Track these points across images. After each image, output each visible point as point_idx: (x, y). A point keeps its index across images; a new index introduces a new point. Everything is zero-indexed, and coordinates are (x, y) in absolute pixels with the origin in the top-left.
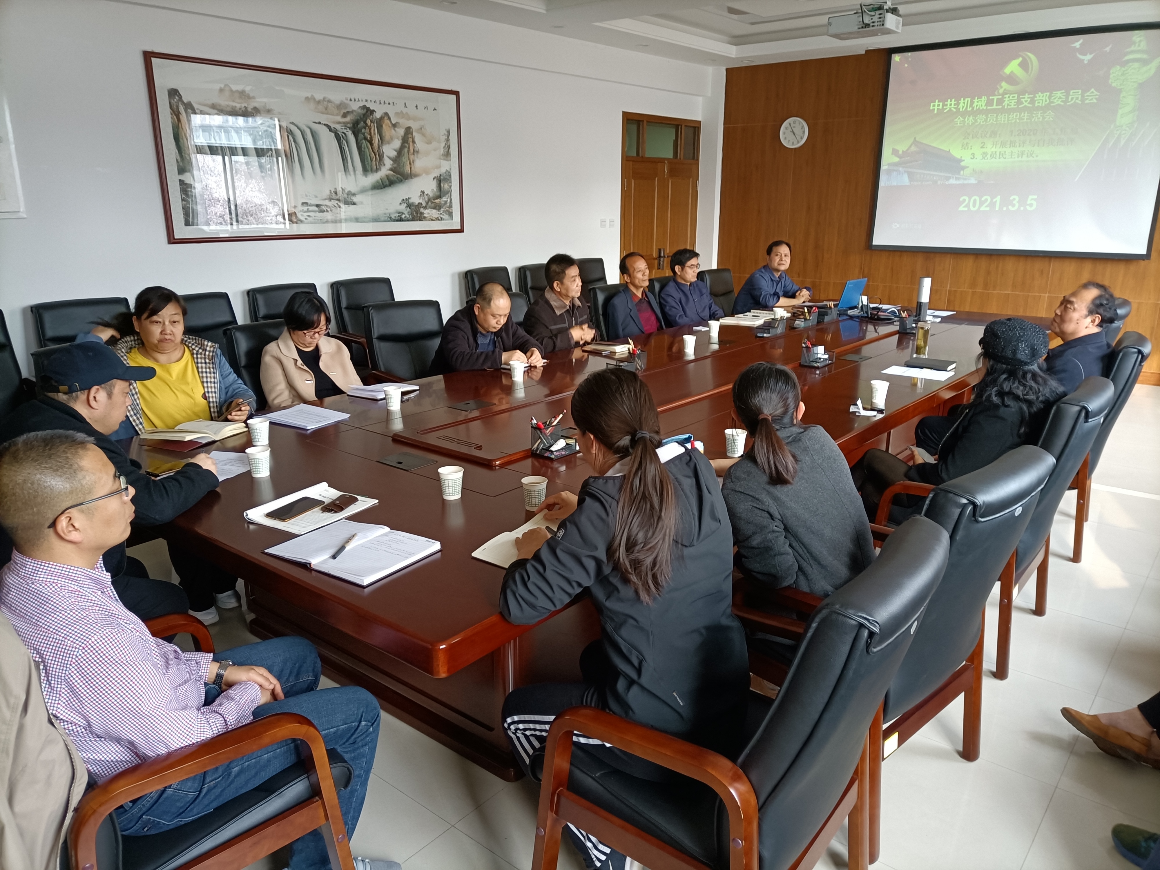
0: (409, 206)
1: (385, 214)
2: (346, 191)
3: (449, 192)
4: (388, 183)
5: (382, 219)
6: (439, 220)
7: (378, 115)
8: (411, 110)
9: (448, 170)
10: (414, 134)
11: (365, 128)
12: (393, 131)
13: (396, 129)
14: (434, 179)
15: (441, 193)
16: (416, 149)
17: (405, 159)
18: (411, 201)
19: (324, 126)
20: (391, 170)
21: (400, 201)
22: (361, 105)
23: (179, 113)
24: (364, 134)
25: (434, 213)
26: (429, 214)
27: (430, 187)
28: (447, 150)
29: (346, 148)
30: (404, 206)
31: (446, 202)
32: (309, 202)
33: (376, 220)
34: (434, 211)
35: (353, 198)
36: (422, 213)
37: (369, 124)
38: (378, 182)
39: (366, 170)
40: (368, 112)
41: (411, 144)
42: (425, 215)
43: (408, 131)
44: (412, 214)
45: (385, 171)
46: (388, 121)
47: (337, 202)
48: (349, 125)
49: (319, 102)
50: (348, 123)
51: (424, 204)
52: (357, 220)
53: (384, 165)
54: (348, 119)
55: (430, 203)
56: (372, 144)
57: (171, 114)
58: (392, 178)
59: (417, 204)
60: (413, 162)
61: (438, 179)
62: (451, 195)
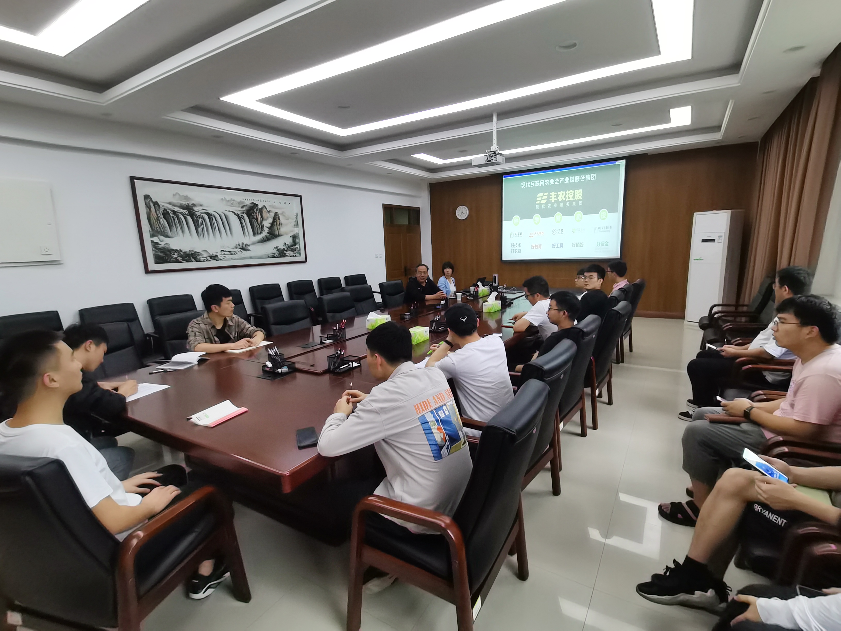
0: (278, 250)
1: (266, 254)
2: (245, 244)
3: (298, 243)
4: (266, 239)
5: (264, 257)
6: (294, 257)
7: (260, 207)
8: (277, 204)
9: (298, 232)
10: (279, 215)
11: (254, 213)
12: (268, 214)
13: (270, 213)
14: (291, 237)
15: (295, 243)
16: (280, 223)
17: (275, 228)
18: (279, 248)
19: (232, 213)
20: (268, 233)
21: (273, 248)
22: (251, 202)
23: (150, 207)
24: (253, 216)
25: (292, 253)
26: (288, 254)
27: (289, 241)
28: (296, 223)
29: (244, 223)
30: (275, 250)
31: (297, 248)
32: (225, 250)
33: (261, 258)
34: (291, 252)
35: (248, 247)
36: (286, 254)
37: (255, 211)
38: (261, 239)
39: (254, 234)
40: (254, 206)
41: (278, 220)
42: (287, 254)
43: (276, 214)
44: (280, 254)
45: (265, 233)
46: (266, 210)
47: (240, 249)
48: (245, 212)
49: (228, 201)
50: (244, 211)
51: (286, 249)
52: (251, 258)
53: (264, 231)
54: (244, 209)
55: (289, 249)
56: (257, 221)
57: (146, 208)
58: (268, 237)
59: (282, 249)
60: (279, 229)
61: (292, 237)
62: (299, 244)
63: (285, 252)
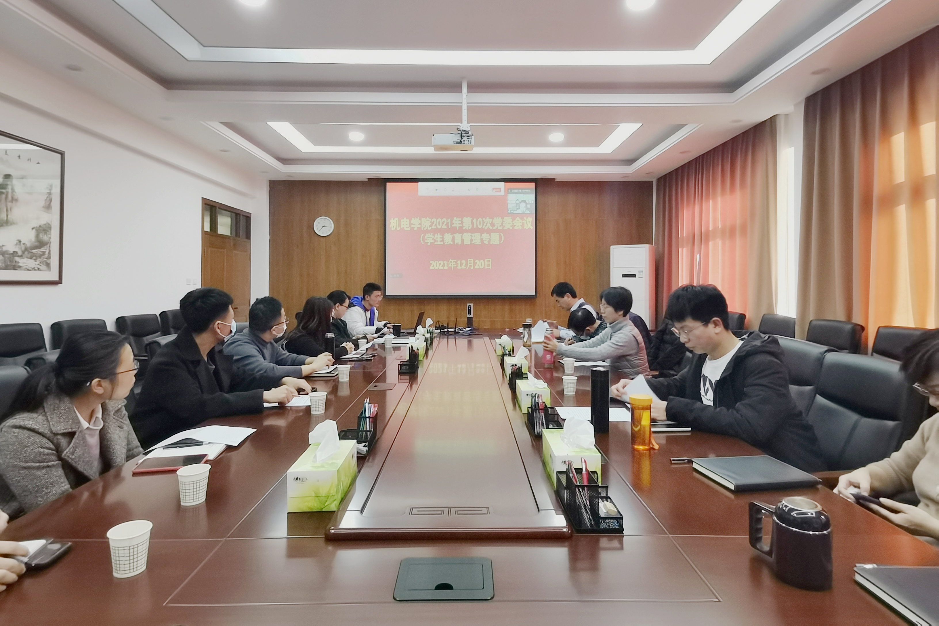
3: (48, 243)
6: (35, 270)
8: (12, 158)
9: (49, 221)
14: (33, 229)
15: (39, 243)
16: (15, 197)
18: (5, 249)
25: (31, 263)
26: (24, 263)
27: (28, 237)
28: (48, 203)
31: (45, 252)
34: (32, 261)
36: (17, 263)
42: (20, 264)
43: (8, 177)
44: (5, 262)
51: (20, 253)
55: (26, 253)
59: (12, 252)
60: (11, 210)
61: (36, 230)
62: (49, 246)
63: (17, 259)
